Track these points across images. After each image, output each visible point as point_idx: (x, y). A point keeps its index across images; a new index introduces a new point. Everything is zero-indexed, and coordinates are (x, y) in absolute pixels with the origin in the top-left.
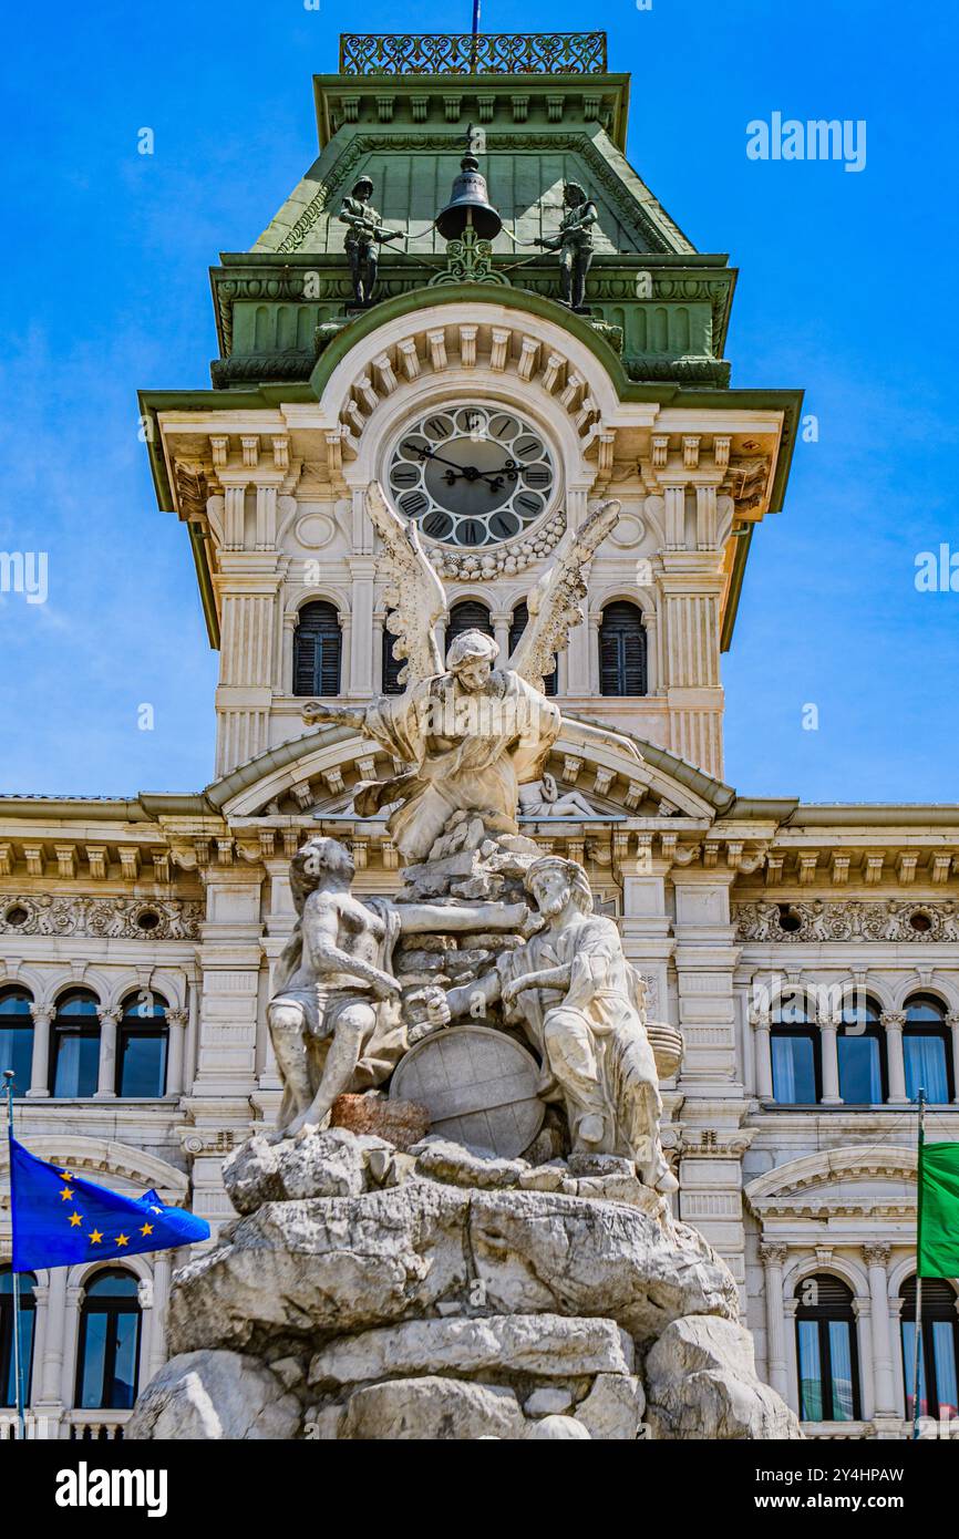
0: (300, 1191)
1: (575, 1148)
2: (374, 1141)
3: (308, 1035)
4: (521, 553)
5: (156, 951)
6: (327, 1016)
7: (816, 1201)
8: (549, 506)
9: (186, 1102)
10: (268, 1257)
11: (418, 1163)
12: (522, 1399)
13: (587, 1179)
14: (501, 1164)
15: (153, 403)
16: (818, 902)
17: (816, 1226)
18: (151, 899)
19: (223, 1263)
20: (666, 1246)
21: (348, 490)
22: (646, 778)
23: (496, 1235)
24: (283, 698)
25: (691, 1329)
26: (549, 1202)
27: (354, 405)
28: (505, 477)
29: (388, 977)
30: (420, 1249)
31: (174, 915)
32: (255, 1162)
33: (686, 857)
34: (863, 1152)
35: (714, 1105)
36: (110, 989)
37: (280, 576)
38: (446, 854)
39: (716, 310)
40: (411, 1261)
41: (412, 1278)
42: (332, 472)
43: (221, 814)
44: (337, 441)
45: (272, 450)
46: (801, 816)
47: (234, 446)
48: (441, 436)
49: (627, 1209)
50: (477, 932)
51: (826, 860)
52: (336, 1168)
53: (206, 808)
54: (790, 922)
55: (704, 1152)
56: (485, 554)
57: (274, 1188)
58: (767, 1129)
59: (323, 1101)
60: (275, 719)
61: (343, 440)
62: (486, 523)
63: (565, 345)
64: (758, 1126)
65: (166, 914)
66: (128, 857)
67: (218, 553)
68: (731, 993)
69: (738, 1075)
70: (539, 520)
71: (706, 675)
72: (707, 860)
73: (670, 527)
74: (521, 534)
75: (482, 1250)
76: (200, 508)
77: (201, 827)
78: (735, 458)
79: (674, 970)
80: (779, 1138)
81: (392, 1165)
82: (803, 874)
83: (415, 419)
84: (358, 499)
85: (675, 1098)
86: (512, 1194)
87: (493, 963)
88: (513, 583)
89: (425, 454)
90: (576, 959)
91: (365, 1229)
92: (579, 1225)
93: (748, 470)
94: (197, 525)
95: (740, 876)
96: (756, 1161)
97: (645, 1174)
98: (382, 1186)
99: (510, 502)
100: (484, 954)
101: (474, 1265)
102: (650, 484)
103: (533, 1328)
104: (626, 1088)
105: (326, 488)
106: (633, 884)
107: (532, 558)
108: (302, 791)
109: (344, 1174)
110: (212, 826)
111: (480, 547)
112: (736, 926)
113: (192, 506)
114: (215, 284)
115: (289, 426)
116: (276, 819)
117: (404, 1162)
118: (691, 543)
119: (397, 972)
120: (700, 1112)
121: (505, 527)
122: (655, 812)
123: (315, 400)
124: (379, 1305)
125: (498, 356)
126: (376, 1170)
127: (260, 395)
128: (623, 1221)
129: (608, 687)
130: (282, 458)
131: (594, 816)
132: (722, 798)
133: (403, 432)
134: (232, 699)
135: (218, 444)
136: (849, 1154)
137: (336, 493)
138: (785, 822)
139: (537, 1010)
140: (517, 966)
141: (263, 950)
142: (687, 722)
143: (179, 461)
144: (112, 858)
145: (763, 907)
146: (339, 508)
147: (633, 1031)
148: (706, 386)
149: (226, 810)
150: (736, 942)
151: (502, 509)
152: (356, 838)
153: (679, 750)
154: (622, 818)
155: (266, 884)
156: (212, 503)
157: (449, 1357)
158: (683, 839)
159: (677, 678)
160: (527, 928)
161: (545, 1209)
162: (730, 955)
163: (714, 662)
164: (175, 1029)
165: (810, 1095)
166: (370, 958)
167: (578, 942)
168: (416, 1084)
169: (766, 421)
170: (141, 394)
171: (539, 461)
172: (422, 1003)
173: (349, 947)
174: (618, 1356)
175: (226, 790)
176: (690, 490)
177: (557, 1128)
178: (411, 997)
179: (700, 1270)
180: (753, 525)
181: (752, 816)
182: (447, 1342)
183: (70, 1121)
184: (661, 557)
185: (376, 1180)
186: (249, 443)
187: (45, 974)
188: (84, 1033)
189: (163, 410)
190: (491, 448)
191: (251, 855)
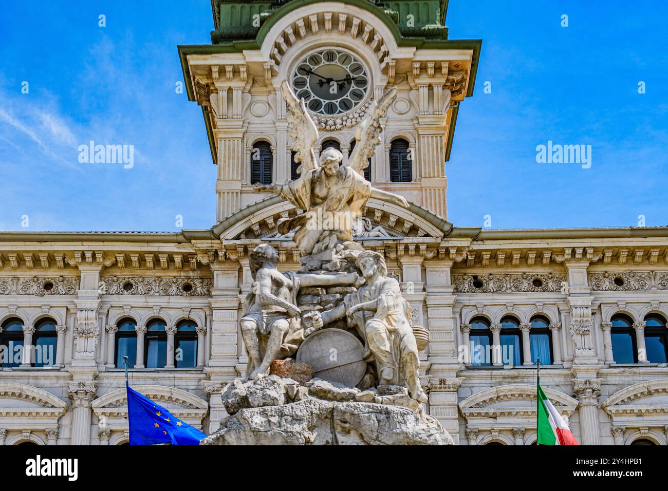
0: (256, 403)
1: (381, 383)
2: (289, 381)
3: (259, 334)
4: (354, 117)
5: (191, 301)
6: (267, 325)
7: (491, 409)
8: (366, 95)
9: (206, 369)
10: (242, 433)
11: (310, 390)
13: (386, 396)
14: (347, 390)
15: (184, 52)
16: (491, 274)
17: (491, 421)
18: (189, 278)
19: (222, 436)
20: (422, 426)
21: (275, 90)
22: (412, 219)
23: (345, 422)
24: (246, 186)
26: (369, 407)
27: (276, 50)
28: (346, 82)
29: (295, 307)
30: (311, 429)
31: (199, 285)
32: (236, 391)
33: (430, 255)
34: (512, 387)
35: (447, 367)
36: (171, 319)
37: (244, 130)
38: (320, 251)
39: (441, 3)
40: (307, 434)
41: (307, 441)
42: (267, 81)
43: (219, 239)
44: (269, 67)
45: (239, 72)
46: (482, 236)
47: (222, 70)
48: (316, 64)
49: (404, 409)
50: (335, 286)
51: (494, 255)
52: (272, 393)
53: (212, 236)
54: (478, 284)
55: (440, 388)
56: (337, 118)
57: (244, 402)
58: (469, 378)
59: (266, 363)
60: (244, 196)
61: (271, 67)
62: (337, 104)
63: (373, 22)
64: (464, 376)
65: (195, 285)
66: (178, 259)
67: (216, 119)
68: (452, 316)
69: (455, 352)
70: (362, 102)
71: (438, 172)
72: (440, 256)
73: (421, 104)
74: (353, 108)
75: (339, 429)
76: (207, 99)
77: (210, 245)
78: (451, 72)
79: (426, 306)
80: (474, 381)
81: (298, 391)
82: (484, 262)
83: (304, 57)
84: (278, 93)
85: (427, 364)
86: (352, 403)
87: (342, 300)
88: (350, 131)
89: (309, 72)
90: (380, 297)
91: (286, 420)
92: (382, 417)
93: (457, 77)
94: (206, 108)
95: (455, 263)
96: (464, 392)
97: (412, 394)
98: (293, 401)
99: (348, 94)
100: (338, 296)
101: (335, 436)
102: (412, 84)
104: (403, 355)
105: (265, 89)
106: (407, 268)
107: (359, 119)
108: (256, 228)
109: (276, 395)
110: (215, 244)
111: (335, 115)
112: (454, 286)
113: (203, 98)
115: (247, 60)
116: (244, 241)
117: (303, 390)
118: (431, 111)
119: (299, 305)
120: (438, 370)
121: (346, 106)
122: (416, 235)
123: (258, 48)
125: (342, 27)
126: (290, 394)
127: (233, 46)
128: (403, 415)
129: (394, 178)
130: (244, 75)
131: (389, 237)
132: (447, 228)
133: (299, 63)
134: (223, 187)
135: (215, 69)
136: (506, 388)
137: (269, 91)
138: (475, 238)
139: (362, 321)
140: (353, 301)
141: (240, 300)
142: (430, 193)
143: (197, 77)
144: (171, 260)
145: (466, 277)
146: (271, 97)
147: (406, 329)
148: (436, 39)
149: (222, 237)
150: (454, 293)
151: (344, 97)
152: (281, 249)
153: (427, 206)
154: (401, 238)
155: (240, 270)
156: (213, 97)
158: (429, 247)
159: (425, 173)
160: (357, 284)
161: (367, 410)
162: (451, 299)
163: (442, 166)
164: (201, 337)
166: (286, 298)
167: (380, 290)
168: (308, 355)
169: (465, 54)
170: (179, 47)
171: (361, 75)
172: (310, 318)
173: (277, 293)
175: (221, 228)
176: (430, 87)
177: (372, 374)
178: (305, 316)
179: (438, 436)
180: (459, 103)
181: (460, 236)
183: (154, 379)
184: (417, 118)
185: (290, 398)
186: (229, 69)
187: (142, 312)
188: (160, 339)
189: (188, 54)
190: (339, 69)
191: (233, 257)
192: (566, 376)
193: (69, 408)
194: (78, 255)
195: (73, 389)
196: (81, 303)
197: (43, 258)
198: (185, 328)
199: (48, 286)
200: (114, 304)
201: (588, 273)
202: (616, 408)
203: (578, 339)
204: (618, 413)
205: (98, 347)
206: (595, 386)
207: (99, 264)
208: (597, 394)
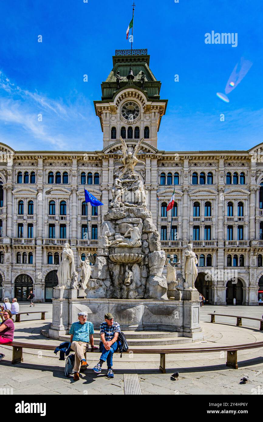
3: (115, 192)
5: (98, 168)
7: (164, 195)
8: (139, 115)
9: (101, 185)
10: (112, 213)
11: (125, 205)
12: (133, 225)
15: (95, 103)
16: (166, 162)
17: (164, 197)
18: (97, 163)
20: (146, 212)
21: (117, 113)
22: (149, 148)
24: (110, 139)
25: (147, 219)
27: (118, 102)
28: (134, 111)
29: (122, 187)
30: (125, 212)
33: (153, 158)
35: (155, 185)
36: (93, 173)
37: (110, 124)
38: (127, 174)
39: (159, 88)
41: (124, 215)
42: (115, 111)
46: (165, 153)
47: (104, 108)
48: (127, 106)
49: (142, 209)
50: (130, 182)
51: (167, 157)
52: (117, 205)
53: (102, 152)
54: (163, 165)
55: (153, 190)
58: (160, 187)
60: (110, 142)
61: (116, 107)
62: (132, 117)
63: (142, 94)
65: (99, 164)
67: (103, 121)
68: (157, 173)
69: (157, 182)
70: (138, 117)
71: (156, 135)
72: (155, 158)
73: (152, 117)
74: (136, 118)
75: (130, 212)
77: (102, 155)
78: (160, 108)
79: (151, 170)
80: (161, 188)
82: (165, 159)
83: (124, 104)
85: (150, 184)
86: (133, 207)
88: (135, 125)
89: (125, 108)
92: (138, 210)
93: (161, 110)
94: (100, 118)
95: (158, 159)
96: (158, 191)
97: (144, 205)
99: (135, 114)
102: (150, 112)
103: (134, 219)
105: (115, 113)
106: (147, 160)
107: (137, 121)
108: (112, 150)
111: (131, 120)
112: (157, 165)
113: (100, 115)
114: (102, 86)
115: (110, 105)
116: (109, 154)
118: (155, 119)
120: (153, 186)
121: (134, 118)
122: (149, 153)
124: (121, 217)
125: (134, 95)
127: (107, 101)
128: (142, 210)
129: (145, 137)
130: (109, 109)
131: (143, 153)
132: (157, 151)
133: (123, 106)
134: (105, 139)
135: (102, 108)
136: (168, 190)
138: (163, 153)
139: (135, 190)
141: (109, 168)
142: (153, 141)
143: (98, 110)
144: (93, 158)
145: (160, 163)
146: (116, 115)
148: (157, 99)
149: (104, 153)
150: (157, 167)
153: (152, 145)
154: (146, 153)
155: (109, 161)
156: (102, 115)
157: (127, 222)
158: (152, 155)
159: (152, 136)
163: (157, 133)
164: (100, 177)
165: (164, 184)
167: (139, 184)
169: (164, 104)
171: (138, 109)
172: (125, 189)
173: (118, 184)
174: (141, 222)
175: (104, 150)
176: (155, 113)
179: (148, 214)
180: (162, 117)
181: (160, 153)
182: (127, 220)
183: (90, 187)
184: (151, 121)
185: (121, 206)
186: (106, 107)
187: (87, 171)
188: (90, 177)
189: (96, 103)
190: (133, 107)
191: (107, 158)
192: (181, 187)
193: (72, 193)
194: (72, 157)
195: (72, 189)
196: (73, 169)
197: (64, 158)
198: (96, 175)
199: (65, 164)
200: (80, 169)
201: (189, 163)
202: (192, 195)
203: (185, 178)
204: (192, 196)
205: (77, 179)
206: (187, 190)
207: (77, 159)
208: (188, 192)
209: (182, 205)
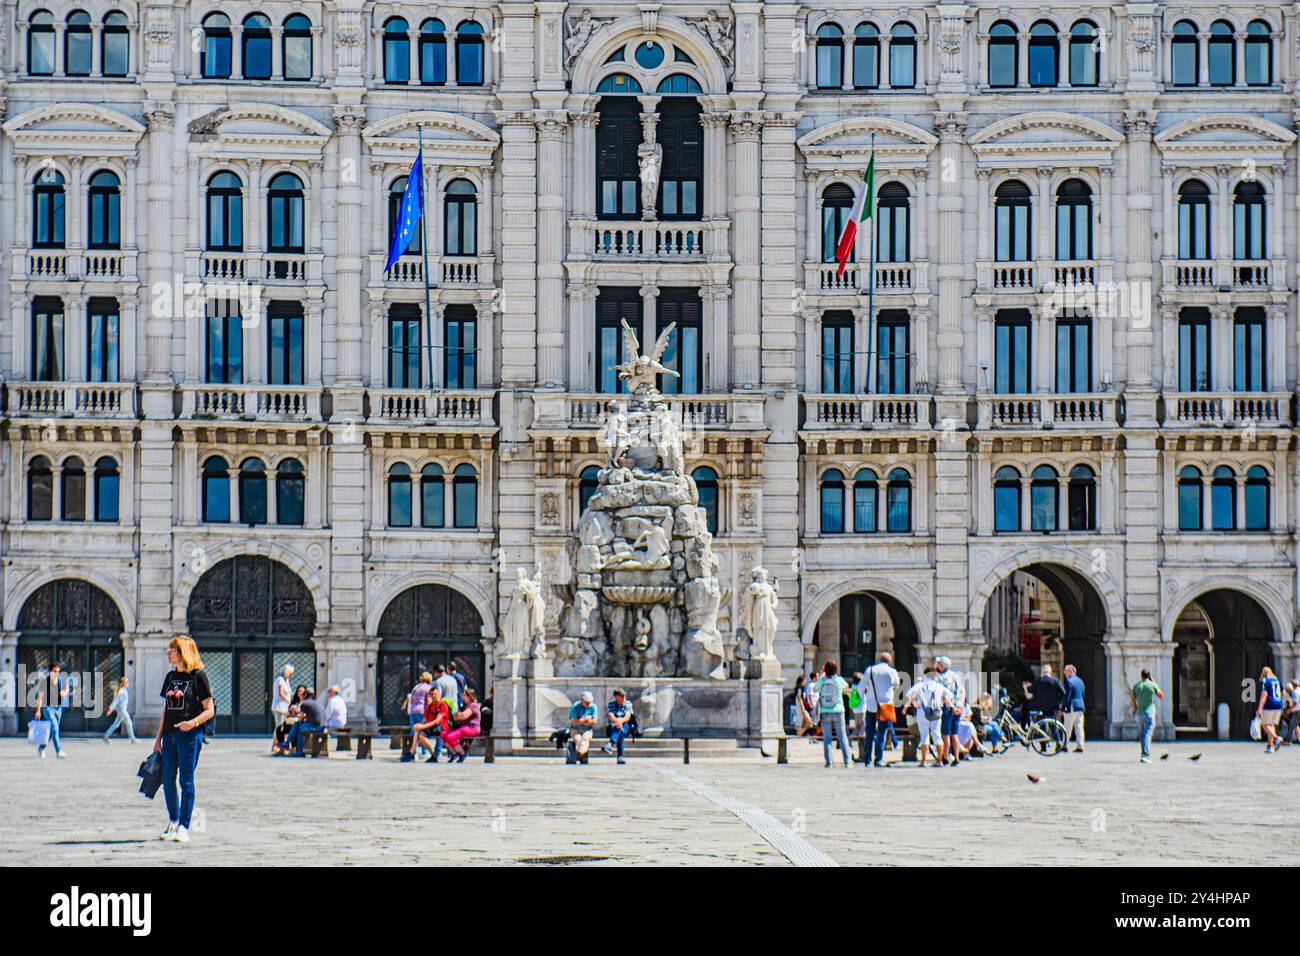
7: (836, 147)
9: (497, 92)
17: (835, 160)
34: (862, 121)
55: (776, 123)
58: (812, 107)
64: (807, 105)
69: (797, 76)
79: (762, 19)
80: (818, 111)
85: (760, 96)
120: (774, 101)
136: (855, 119)
164: (487, 44)
165: (835, 87)
187: (414, 10)
192: (928, 104)
193: (335, 136)
195: (338, 113)
198: (467, 30)
202: (983, 146)
203: (946, 58)
204: (984, 152)
205: (363, 57)
206: (960, 121)
208: (963, 129)
209: (933, 199)
